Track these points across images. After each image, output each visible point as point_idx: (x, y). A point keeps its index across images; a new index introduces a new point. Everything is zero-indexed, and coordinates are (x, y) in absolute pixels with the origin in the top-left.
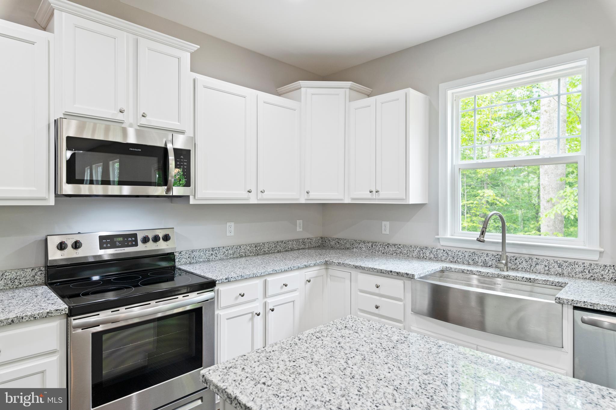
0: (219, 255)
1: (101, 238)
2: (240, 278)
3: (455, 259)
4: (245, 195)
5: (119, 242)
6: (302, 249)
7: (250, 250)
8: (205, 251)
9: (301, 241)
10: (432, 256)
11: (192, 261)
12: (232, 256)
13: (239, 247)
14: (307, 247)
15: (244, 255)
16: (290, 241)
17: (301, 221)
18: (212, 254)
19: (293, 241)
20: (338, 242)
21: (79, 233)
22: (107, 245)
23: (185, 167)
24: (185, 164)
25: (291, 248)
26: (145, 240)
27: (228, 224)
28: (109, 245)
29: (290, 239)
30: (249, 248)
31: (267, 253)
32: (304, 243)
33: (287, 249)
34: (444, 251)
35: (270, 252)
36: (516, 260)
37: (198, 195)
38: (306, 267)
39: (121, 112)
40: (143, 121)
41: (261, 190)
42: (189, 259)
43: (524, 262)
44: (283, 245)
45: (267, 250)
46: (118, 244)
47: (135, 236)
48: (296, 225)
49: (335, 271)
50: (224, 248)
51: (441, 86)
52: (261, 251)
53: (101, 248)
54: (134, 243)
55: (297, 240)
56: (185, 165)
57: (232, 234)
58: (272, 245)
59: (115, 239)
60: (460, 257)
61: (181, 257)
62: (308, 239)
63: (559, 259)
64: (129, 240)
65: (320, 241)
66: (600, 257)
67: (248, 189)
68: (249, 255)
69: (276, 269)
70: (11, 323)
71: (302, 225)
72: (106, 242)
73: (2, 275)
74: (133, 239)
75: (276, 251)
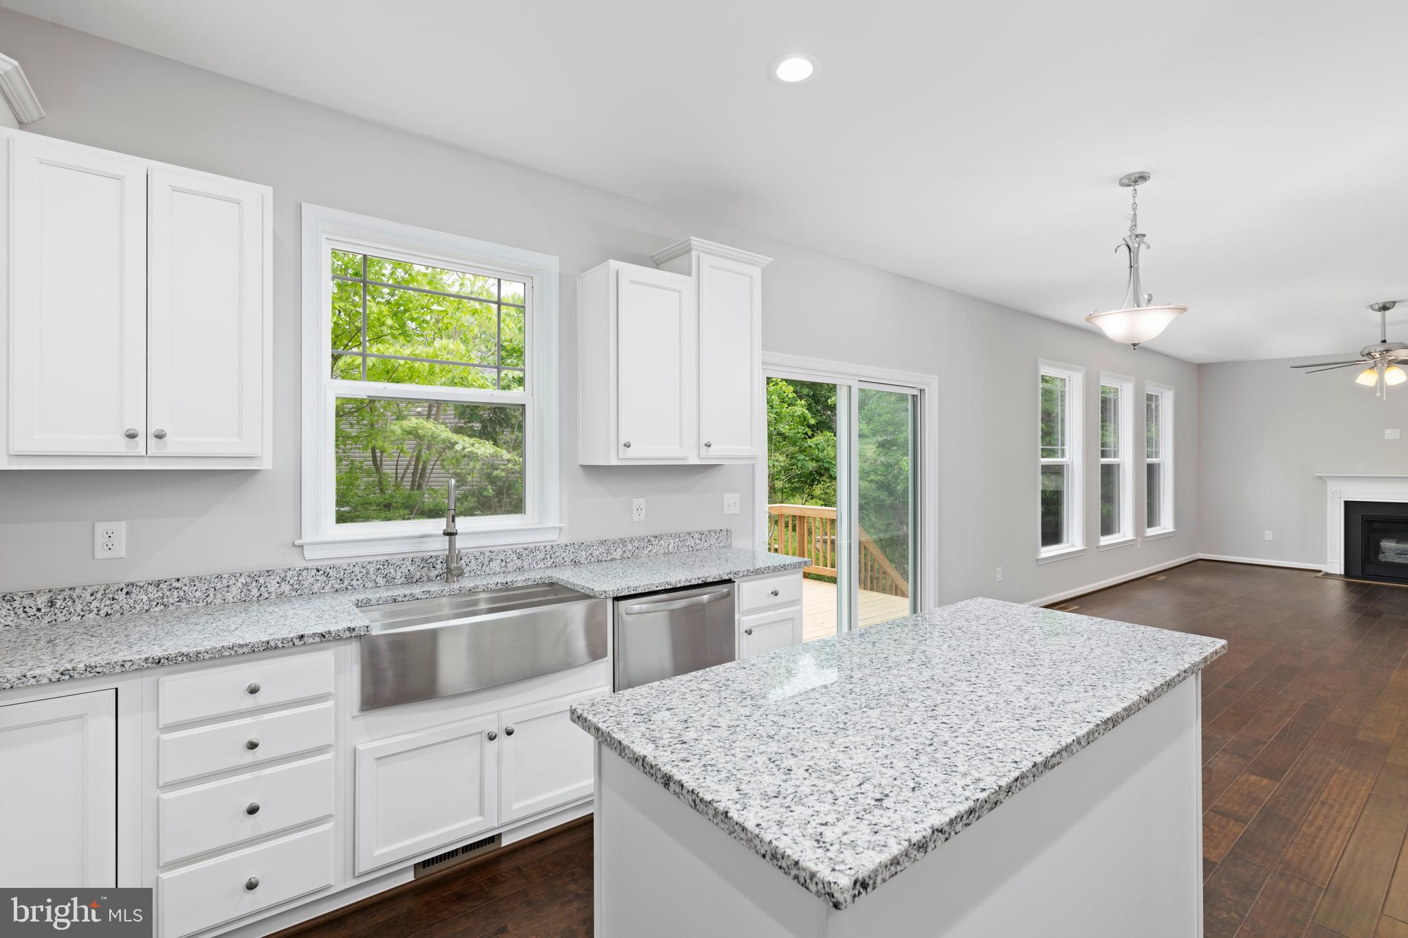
10: (286, 588)
34: (318, 571)
60: (356, 576)
63: (518, 546)
66: (560, 535)
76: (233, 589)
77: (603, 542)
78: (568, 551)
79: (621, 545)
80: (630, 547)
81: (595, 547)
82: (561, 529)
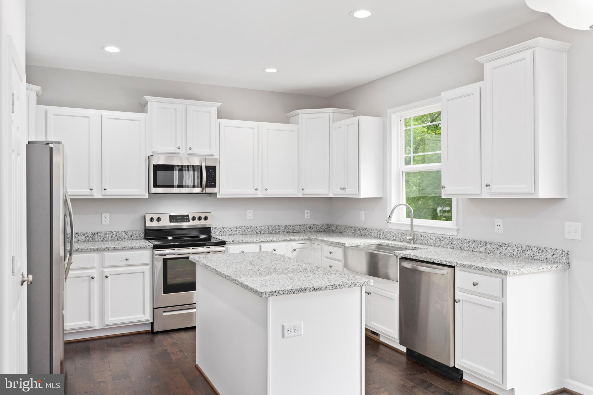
0: (241, 232)
1: (170, 216)
2: (241, 242)
3: (395, 238)
4: (254, 192)
6: (308, 232)
7: (264, 230)
8: (231, 228)
9: (308, 226)
10: (384, 236)
12: (250, 233)
13: (255, 227)
14: (313, 231)
15: (260, 233)
16: (298, 225)
17: (309, 211)
18: (236, 231)
19: (300, 225)
20: (337, 228)
21: (160, 213)
22: (173, 220)
23: (213, 176)
24: (213, 174)
25: (298, 231)
26: (194, 219)
27: (248, 211)
28: (174, 221)
30: (263, 228)
31: (278, 233)
32: (310, 227)
33: (295, 231)
34: (389, 232)
35: (281, 232)
36: (421, 237)
37: (222, 192)
38: (291, 240)
39: (178, 148)
40: (190, 152)
41: (266, 188)
42: (221, 233)
43: (425, 238)
44: (292, 228)
45: (278, 231)
46: (179, 220)
47: (188, 216)
48: (304, 213)
49: (315, 245)
50: (244, 227)
51: (389, 111)
52: (273, 231)
53: (171, 222)
54: (187, 220)
55: (304, 226)
56: (213, 175)
57: (251, 218)
58: (282, 228)
59: (178, 218)
61: (216, 231)
62: (314, 225)
63: (440, 235)
64: (185, 218)
65: (326, 227)
66: (457, 233)
67: (255, 188)
68: (264, 233)
69: (267, 239)
70: (132, 248)
71: (309, 214)
72: (173, 218)
73: (126, 233)
74: (187, 218)
75: (286, 232)
76: (376, 234)
77: (475, 241)
78: (459, 242)
79: (484, 244)
80: (489, 247)
81: (471, 243)
82: (458, 230)
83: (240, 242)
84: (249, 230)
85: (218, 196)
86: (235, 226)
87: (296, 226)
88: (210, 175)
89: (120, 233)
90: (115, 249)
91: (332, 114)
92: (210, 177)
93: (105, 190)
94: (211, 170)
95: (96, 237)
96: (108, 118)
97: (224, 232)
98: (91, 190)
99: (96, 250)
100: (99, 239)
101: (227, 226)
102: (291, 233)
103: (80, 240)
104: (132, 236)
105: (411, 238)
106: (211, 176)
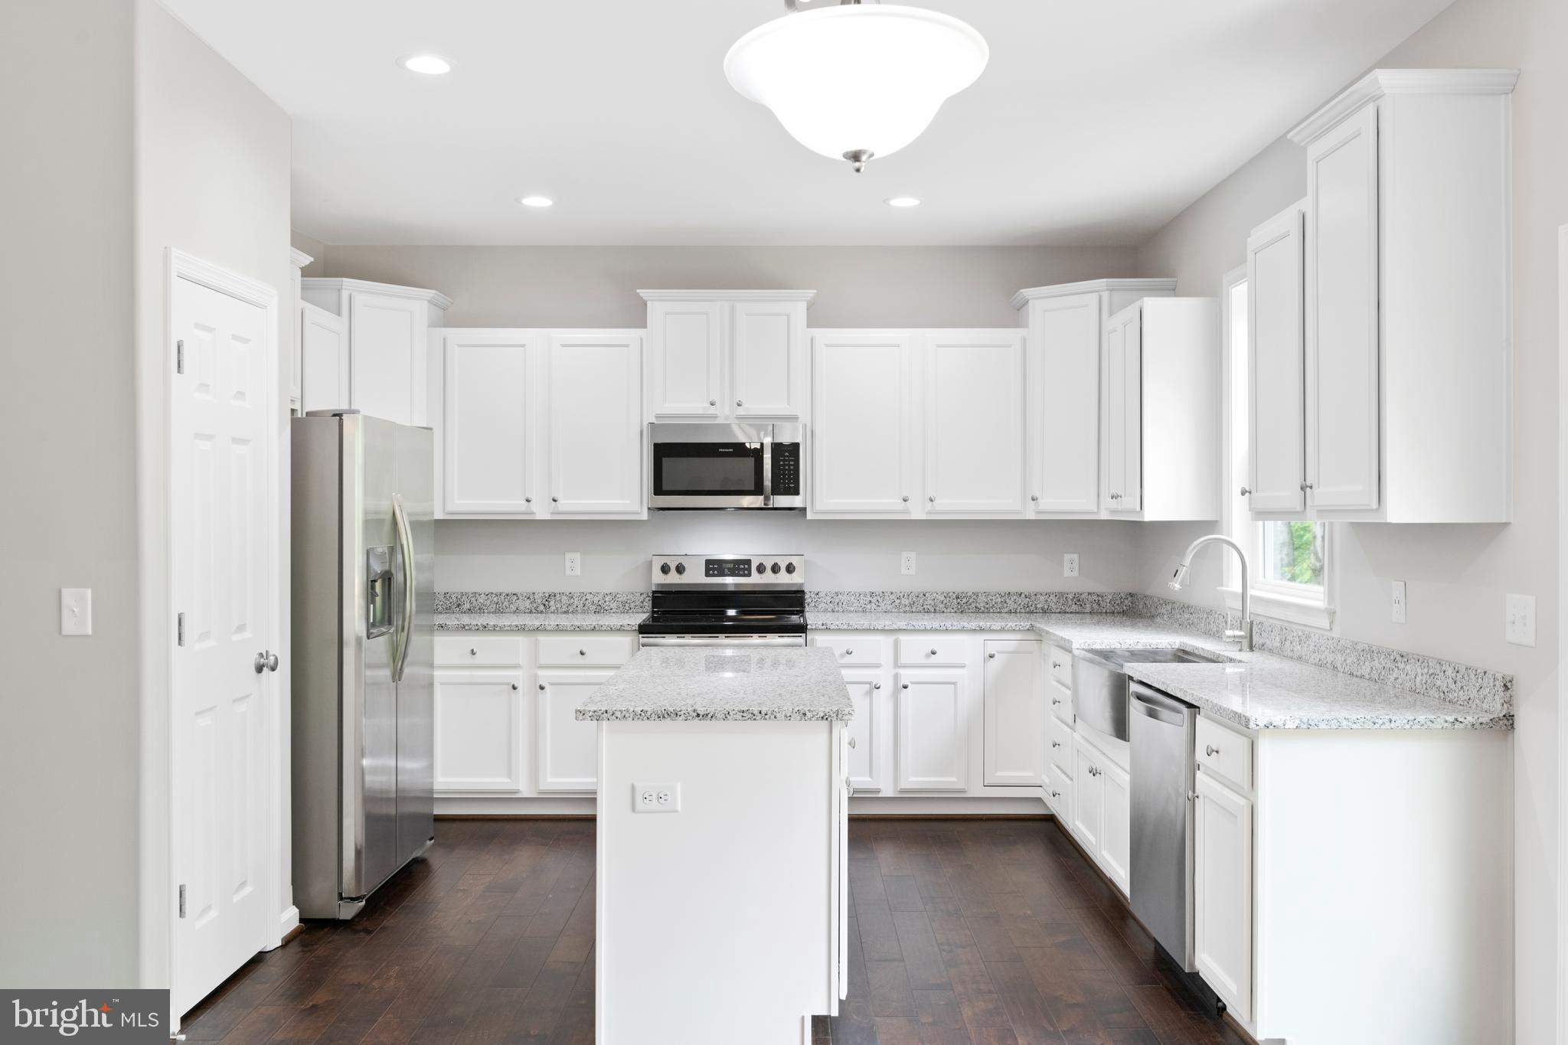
0: (883, 604)
1: (708, 562)
2: (846, 627)
4: (901, 505)
5: (729, 569)
7: (945, 602)
8: (857, 596)
9: (1070, 596)
11: (837, 609)
12: (908, 608)
13: (922, 595)
14: (1088, 610)
15: (933, 610)
16: (1041, 594)
17: (1076, 557)
18: (870, 602)
19: (1048, 594)
21: (686, 555)
22: (713, 571)
23: (792, 467)
24: (792, 463)
25: (1042, 609)
26: (761, 569)
27: (905, 555)
28: (716, 572)
29: (1039, 590)
30: (943, 598)
31: (983, 612)
33: (1032, 608)
35: (992, 611)
37: (818, 506)
38: (982, 630)
39: (712, 404)
40: (740, 411)
41: (929, 495)
42: (831, 605)
44: (1023, 601)
45: (984, 607)
46: (726, 571)
47: (748, 562)
48: (1062, 563)
50: (892, 593)
51: (1226, 277)
52: (970, 607)
53: (707, 575)
54: (746, 572)
55: (1060, 595)
56: (792, 465)
57: (912, 572)
58: (997, 598)
59: (724, 566)
61: (819, 600)
62: (1089, 593)
63: (1300, 628)
64: (741, 567)
65: (1126, 601)
66: (1331, 623)
67: (905, 494)
68: (943, 612)
69: (914, 624)
70: (593, 629)
71: (1076, 565)
72: (714, 567)
73: (614, 597)
74: (746, 566)
75: (1006, 610)
77: (1355, 646)
79: (1369, 656)
80: (1377, 663)
81: (1349, 650)
82: (1332, 613)
83: (841, 627)
84: (905, 601)
85: (809, 516)
86: (868, 590)
87: (1036, 595)
88: (784, 465)
89: (600, 597)
90: (559, 630)
91: (1105, 295)
92: (785, 470)
93: (555, 500)
94: (787, 454)
95: (552, 603)
96: (563, 346)
97: (840, 604)
98: (528, 501)
99: (521, 629)
100: (557, 609)
101: (847, 590)
102: (1020, 612)
103: (522, 608)
104: (627, 605)
105: (1242, 633)
106: (787, 467)
